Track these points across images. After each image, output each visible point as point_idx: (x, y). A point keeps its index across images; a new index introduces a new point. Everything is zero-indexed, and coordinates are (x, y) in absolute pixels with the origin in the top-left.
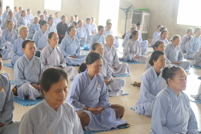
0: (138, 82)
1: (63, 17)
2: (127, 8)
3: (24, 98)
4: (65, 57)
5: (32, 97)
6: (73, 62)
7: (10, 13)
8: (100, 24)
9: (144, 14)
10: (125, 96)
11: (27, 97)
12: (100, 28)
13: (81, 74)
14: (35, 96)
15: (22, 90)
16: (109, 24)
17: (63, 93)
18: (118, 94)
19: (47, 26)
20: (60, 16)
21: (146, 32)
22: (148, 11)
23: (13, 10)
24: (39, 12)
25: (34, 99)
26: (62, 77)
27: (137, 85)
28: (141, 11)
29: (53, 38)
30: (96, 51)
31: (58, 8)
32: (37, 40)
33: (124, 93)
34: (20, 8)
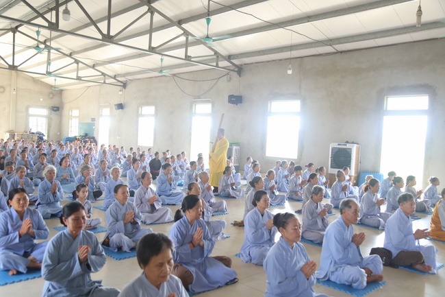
0: (239, 220)
1: (157, 154)
3: (116, 250)
4: (159, 196)
5: (126, 248)
7: (104, 152)
9: (234, 148)
10: (227, 239)
11: (120, 249)
12: (192, 163)
14: (129, 246)
16: (200, 158)
18: (219, 238)
19: (138, 163)
21: (238, 165)
22: (237, 144)
23: (107, 149)
24: (131, 149)
25: (128, 251)
27: (240, 225)
28: (232, 146)
29: (146, 178)
30: (193, 192)
31: (151, 144)
33: (225, 236)
34: (114, 146)
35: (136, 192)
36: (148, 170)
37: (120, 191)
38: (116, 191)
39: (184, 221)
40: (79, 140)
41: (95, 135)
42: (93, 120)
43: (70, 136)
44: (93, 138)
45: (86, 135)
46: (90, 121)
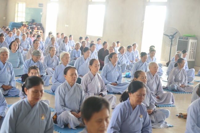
0: (184, 113)
1: (105, 43)
2: (172, 34)
3: (63, 127)
4: (106, 84)
5: (72, 125)
6: (114, 90)
8: (142, 51)
9: (191, 41)
10: (170, 128)
11: (66, 126)
12: (143, 54)
13: (123, 103)
15: (62, 118)
16: (152, 51)
17: (104, 124)
18: (161, 126)
19: (89, 53)
20: (102, 42)
21: (193, 60)
22: (194, 37)
24: (81, 38)
25: (73, 128)
26: (103, 106)
27: (183, 117)
28: (187, 38)
29: (94, 65)
30: (139, 79)
31: (100, 34)
32: (79, 66)
33: (168, 125)
34: (62, 34)
35: (83, 79)
36: (97, 57)
37: (69, 72)
38: (65, 73)
39: (128, 103)
40: (25, 26)
41: (42, 22)
42: (41, 5)
43: (16, 22)
44: (41, 25)
45: (33, 21)
46: (37, 7)
